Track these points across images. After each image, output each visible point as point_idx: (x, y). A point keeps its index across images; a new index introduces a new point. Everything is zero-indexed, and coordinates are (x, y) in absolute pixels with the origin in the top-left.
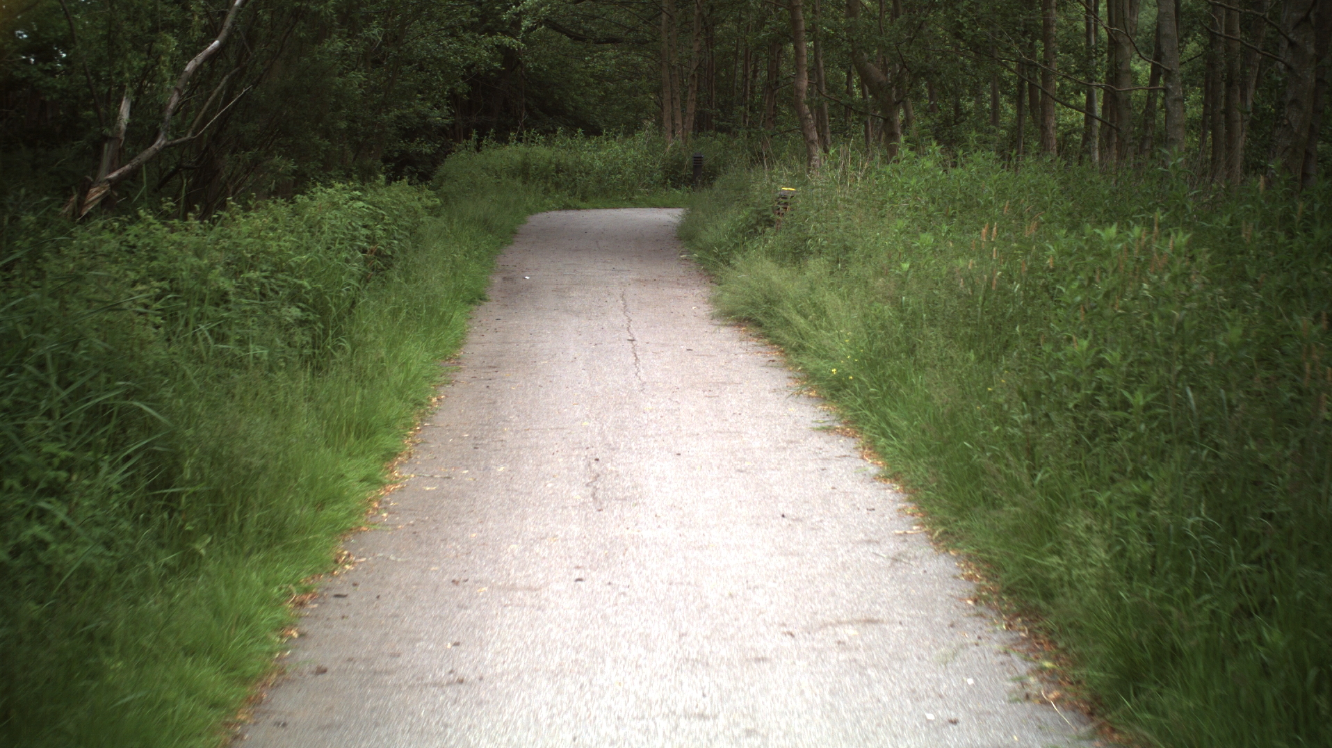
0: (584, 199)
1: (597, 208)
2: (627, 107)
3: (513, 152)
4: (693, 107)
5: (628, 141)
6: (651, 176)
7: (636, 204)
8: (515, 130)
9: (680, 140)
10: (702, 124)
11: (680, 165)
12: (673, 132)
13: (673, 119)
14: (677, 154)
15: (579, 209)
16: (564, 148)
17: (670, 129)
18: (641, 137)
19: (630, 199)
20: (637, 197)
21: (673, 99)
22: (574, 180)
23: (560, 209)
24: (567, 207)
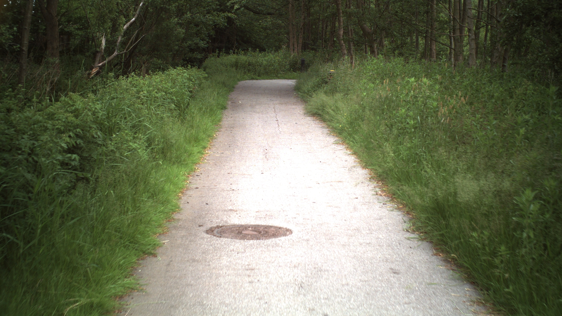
0: (259, 76)
1: (264, 79)
2: (276, 40)
3: (232, 58)
4: (301, 40)
5: (276, 53)
6: (285, 67)
7: (279, 78)
8: (232, 49)
9: (296, 53)
10: (305, 47)
11: (296, 63)
12: (294, 50)
13: (293, 45)
14: (295, 59)
15: (257, 79)
16: (251, 56)
17: (292, 49)
18: (281, 52)
19: (277, 76)
20: (279, 75)
21: (294, 37)
22: (255, 68)
23: (250, 80)
24: (253, 79)
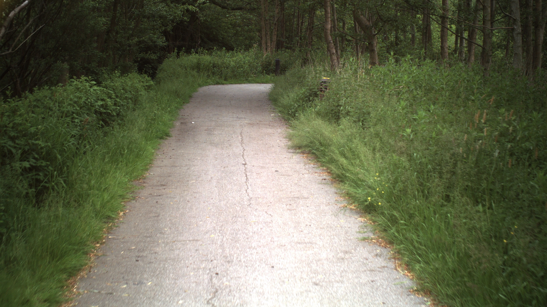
0: (226, 80)
1: (232, 84)
2: (246, 38)
3: (193, 58)
4: (276, 38)
5: (246, 53)
6: (256, 69)
7: (250, 82)
8: (194, 48)
9: (270, 53)
10: (279, 46)
11: (270, 64)
12: (266, 49)
13: (266, 43)
14: (268, 59)
15: (223, 84)
16: (217, 56)
18: (252, 52)
19: (247, 80)
20: (250, 79)
21: (266, 34)
22: (221, 71)
23: (214, 84)
24: (218, 83)
